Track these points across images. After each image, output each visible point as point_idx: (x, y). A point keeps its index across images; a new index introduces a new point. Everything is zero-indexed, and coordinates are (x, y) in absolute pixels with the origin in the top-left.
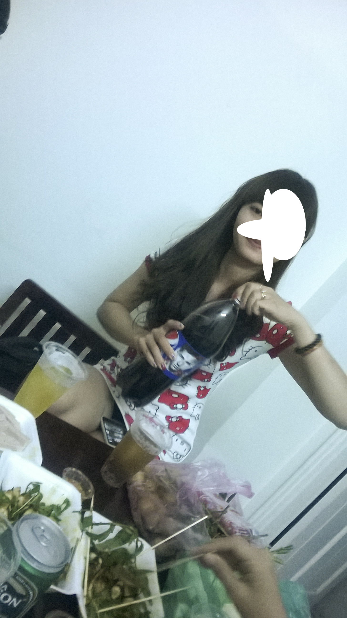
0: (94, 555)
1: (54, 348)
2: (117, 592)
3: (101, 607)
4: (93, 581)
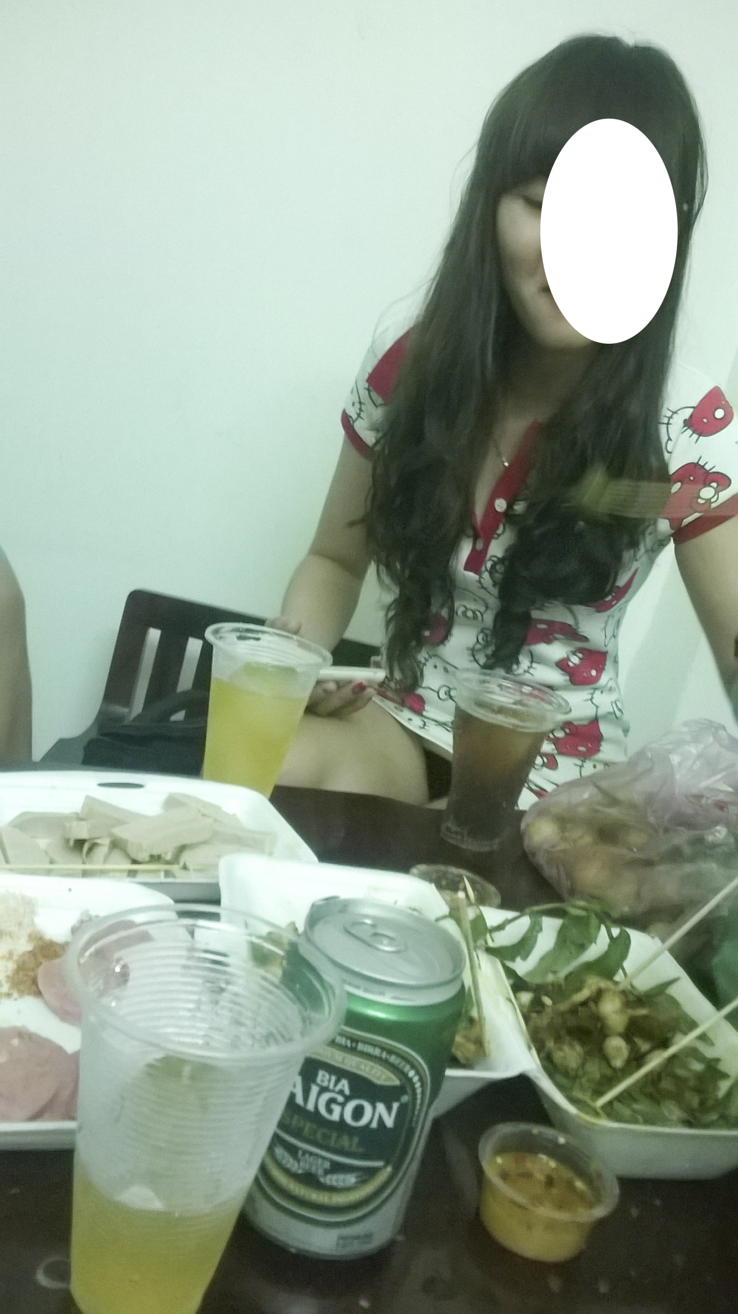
0: (526, 997)
1: (233, 637)
2: (619, 1049)
3: (599, 1093)
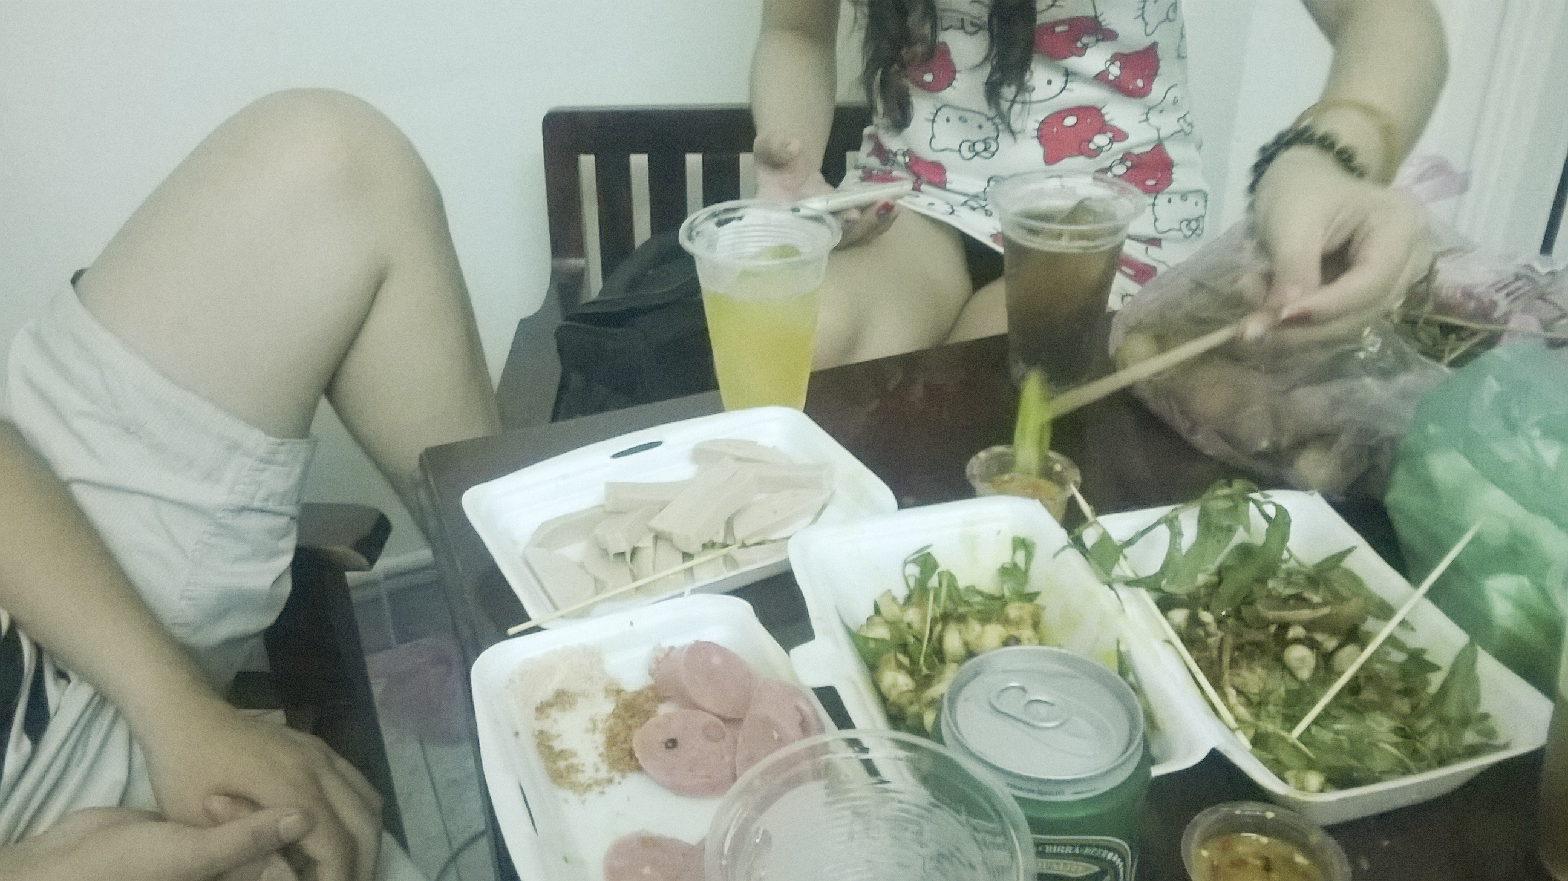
0: (1180, 615)
1: (711, 225)
2: (1303, 660)
3: (1292, 721)
4: (1226, 677)
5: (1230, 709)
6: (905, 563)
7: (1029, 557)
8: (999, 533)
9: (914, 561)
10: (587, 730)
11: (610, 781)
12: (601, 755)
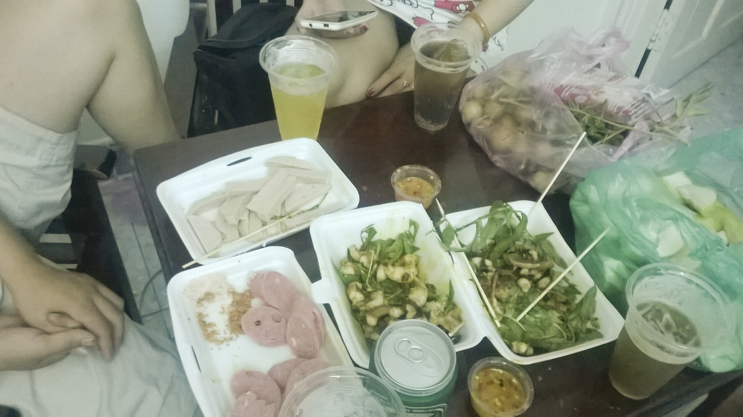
0: (476, 261)
1: (276, 49)
2: (526, 285)
4: (493, 294)
5: (494, 308)
6: (362, 232)
7: (416, 230)
8: (403, 218)
9: (366, 231)
10: (220, 313)
11: (231, 339)
12: (227, 325)
